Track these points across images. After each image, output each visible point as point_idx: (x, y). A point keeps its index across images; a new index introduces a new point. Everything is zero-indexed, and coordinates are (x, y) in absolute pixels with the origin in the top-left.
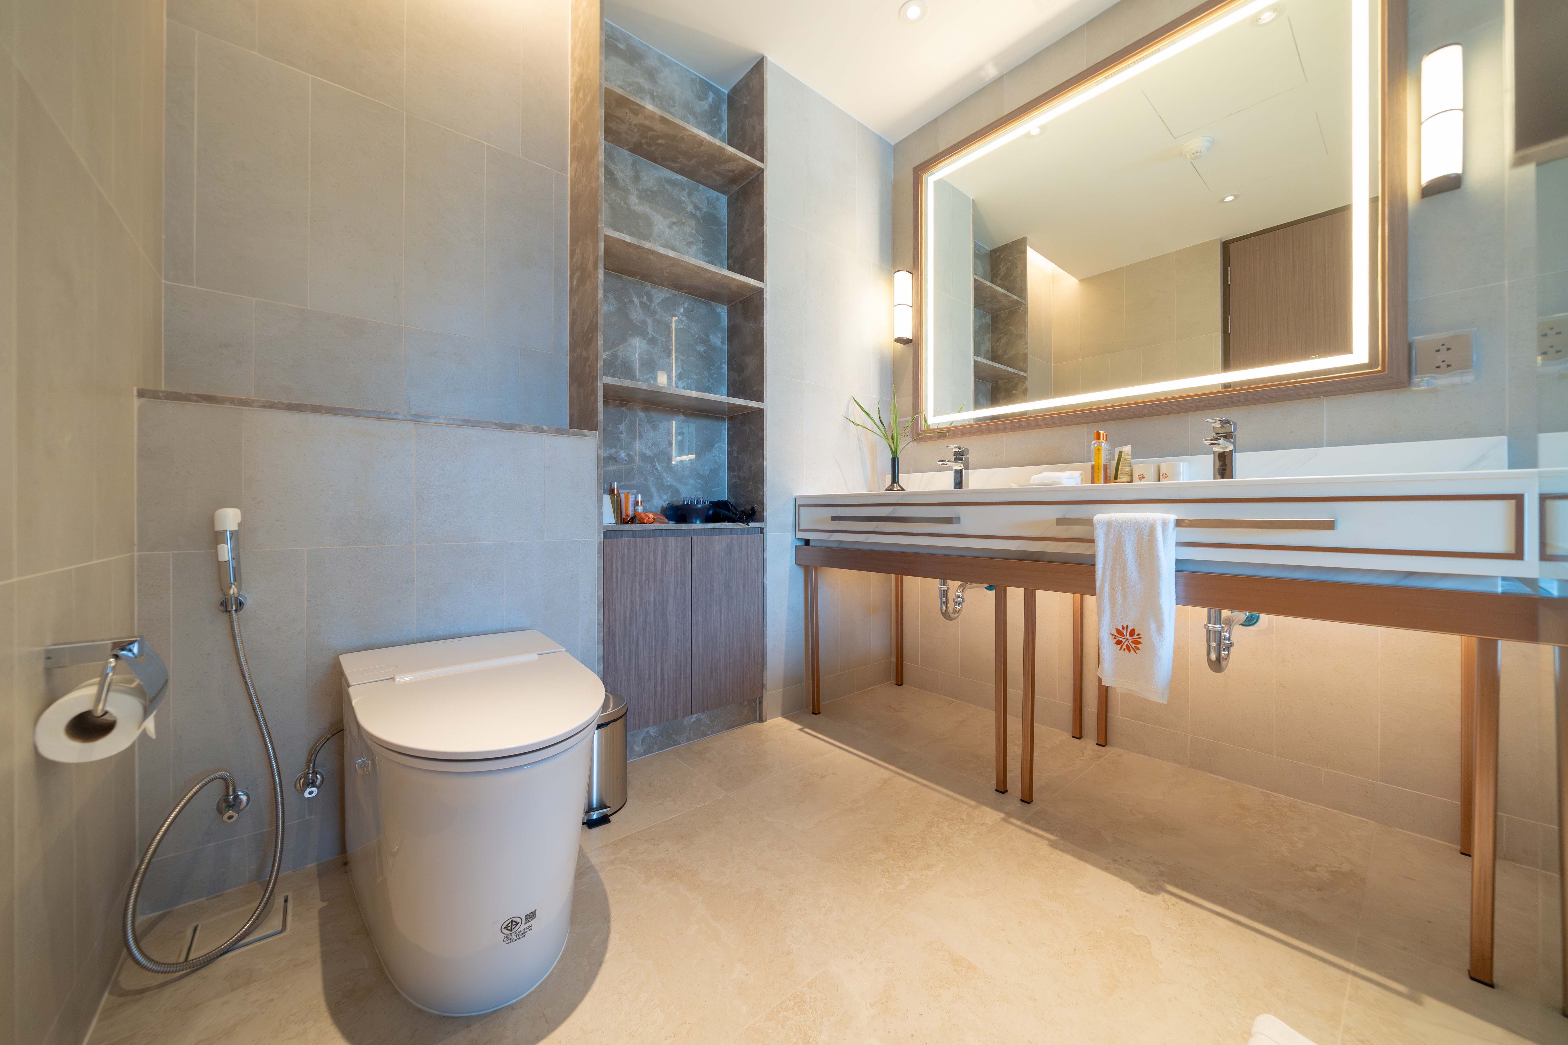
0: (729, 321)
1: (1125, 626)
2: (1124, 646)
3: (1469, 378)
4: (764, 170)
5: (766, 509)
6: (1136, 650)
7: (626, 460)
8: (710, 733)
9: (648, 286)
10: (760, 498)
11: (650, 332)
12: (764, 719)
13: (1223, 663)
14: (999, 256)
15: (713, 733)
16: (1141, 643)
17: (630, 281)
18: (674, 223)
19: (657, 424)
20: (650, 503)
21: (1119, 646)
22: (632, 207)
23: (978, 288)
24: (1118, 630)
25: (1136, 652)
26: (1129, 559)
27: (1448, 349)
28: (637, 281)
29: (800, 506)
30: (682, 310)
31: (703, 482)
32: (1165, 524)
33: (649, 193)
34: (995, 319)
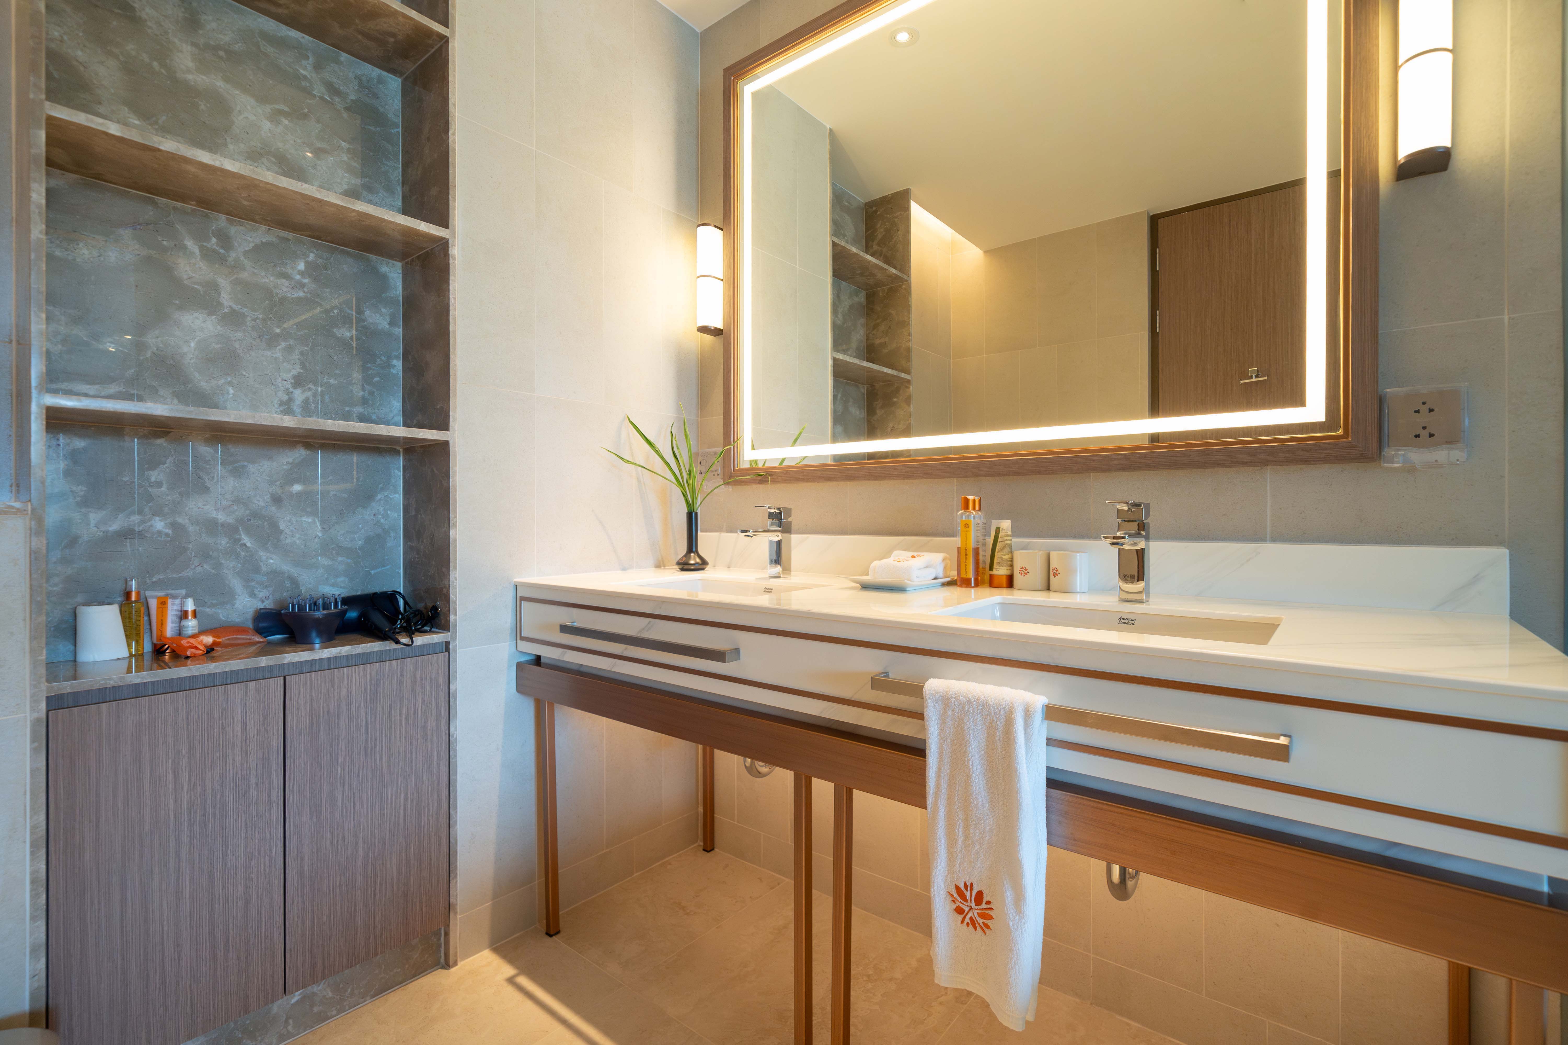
0: (405, 287)
1: (968, 884)
2: (967, 920)
3: (1456, 454)
4: (448, 39)
5: (455, 610)
6: (986, 929)
7: (167, 535)
8: (334, 1013)
9: (221, 221)
10: (445, 591)
11: (226, 303)
12: (451, 963)
13: (1130, 883)
14: (876, 211)
15: (339, 1012)
16: (992, 918)
17: (175, 208)
18: (281, 112)
19: (243, 467)
20: (228, 606)
21: (960, 917)
22: (179, 75)
23: (839, 257)
24: (958, 888)
25: (985, 932)
26: (974, 769)
27: (1431, 410)
28: (193, 210)
29: (523, 599)
30: (301, 266)
31: (349, 561)
32: (1028, 714)
33: (221, 53)
34: (871, 297)
